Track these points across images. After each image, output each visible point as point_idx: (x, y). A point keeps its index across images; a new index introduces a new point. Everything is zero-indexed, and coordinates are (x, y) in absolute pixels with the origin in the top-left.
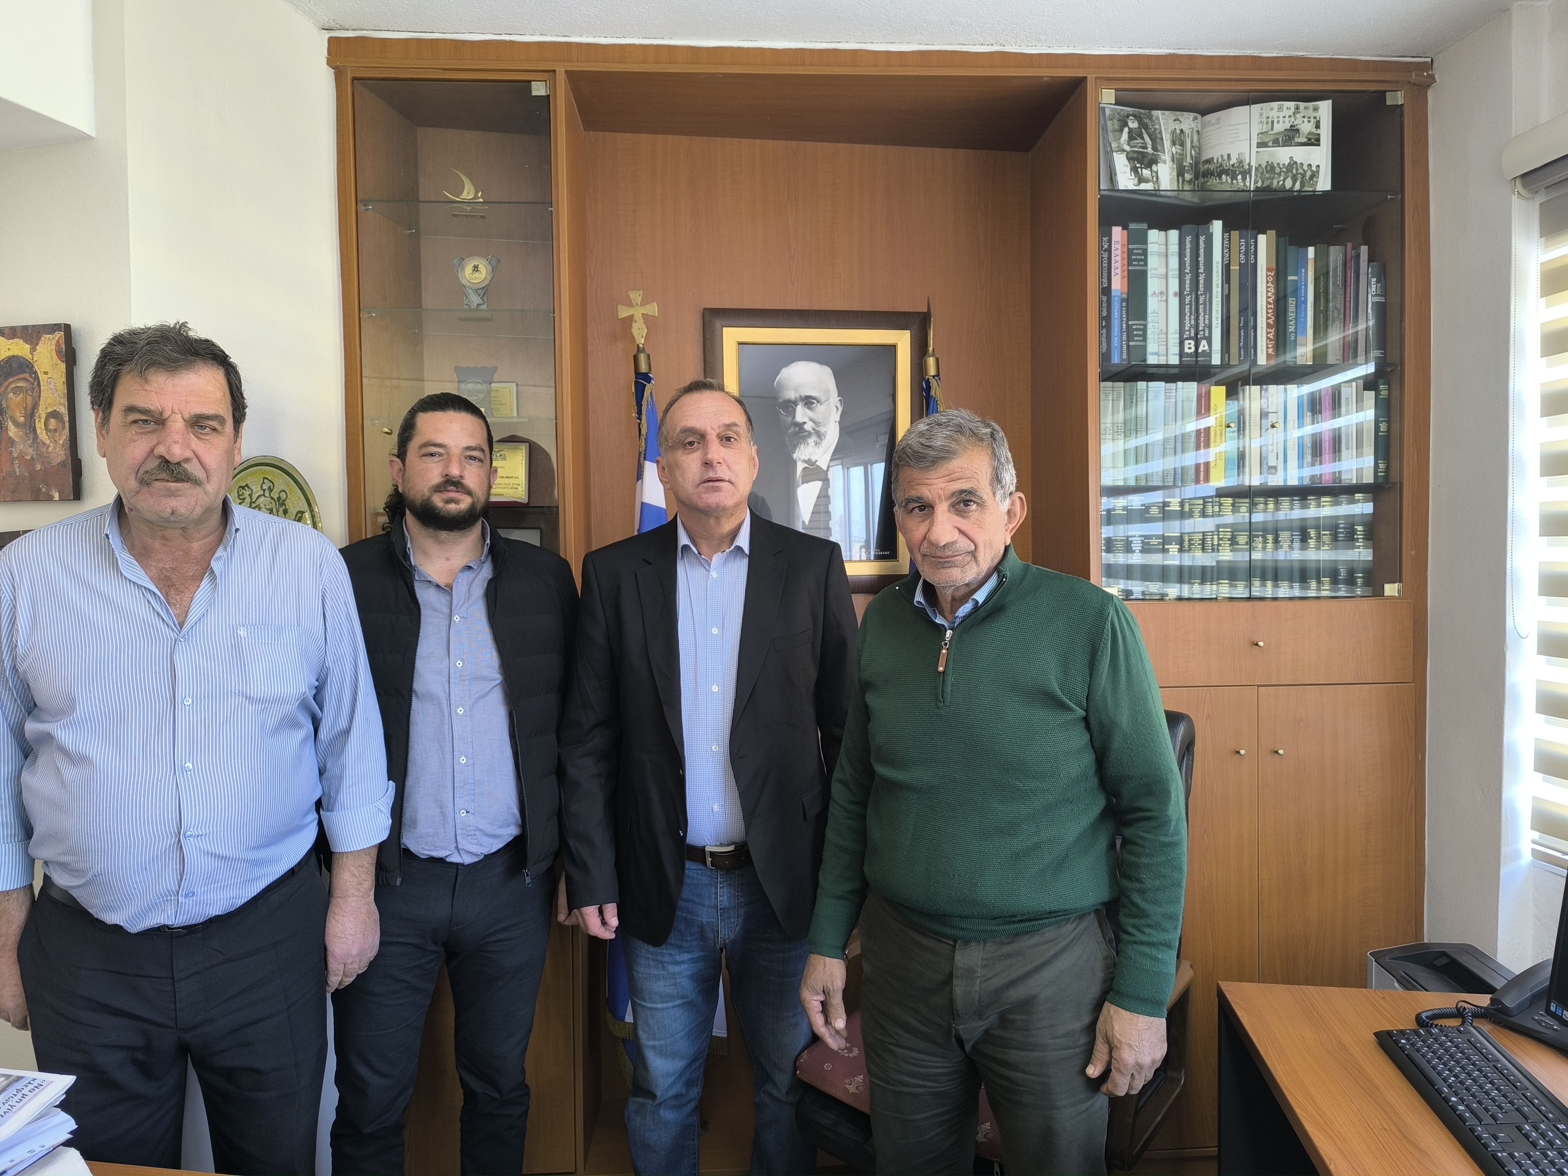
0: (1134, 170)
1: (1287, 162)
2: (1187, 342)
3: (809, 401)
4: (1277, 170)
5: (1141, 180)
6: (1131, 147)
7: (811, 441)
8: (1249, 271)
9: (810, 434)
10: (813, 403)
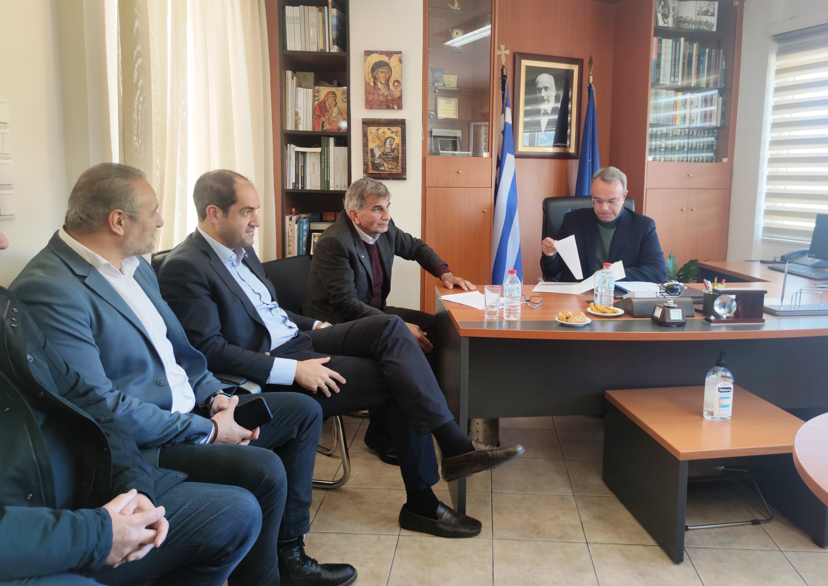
0: (663, 19)
1: (705, 21)
2: (672, 77)
3: (546, 88)
4: (702, 23)
5: (665, 23)
6: (663, 11)
7: (546, 103)
8: (690, 56)
9: (546, 100)
10: (547, 89)
